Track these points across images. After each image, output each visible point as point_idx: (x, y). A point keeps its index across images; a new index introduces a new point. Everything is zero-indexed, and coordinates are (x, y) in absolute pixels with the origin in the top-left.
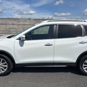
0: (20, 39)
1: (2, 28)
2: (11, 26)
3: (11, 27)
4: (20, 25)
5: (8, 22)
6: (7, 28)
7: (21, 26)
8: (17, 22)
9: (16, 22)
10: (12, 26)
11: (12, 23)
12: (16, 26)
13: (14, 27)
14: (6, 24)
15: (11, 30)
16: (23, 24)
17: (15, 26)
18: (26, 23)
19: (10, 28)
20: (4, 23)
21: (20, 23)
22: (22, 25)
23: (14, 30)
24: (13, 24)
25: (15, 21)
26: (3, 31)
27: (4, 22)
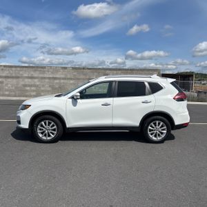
0: (72, 98)
1: (9, 85)
2: (28, 81)
3: (27, 83)
4: (45, 78)
5: (21, 73)
6: (20, 85)
7: (47, 80)
8: (40, 73)
9: (38, 72)
10: (30, 80)
11: (30, 75)
12: (37, 82)
13: (33, 83)
14: (18, 77)
15: (28, 88)
16: (51, 76)
17: (36, 80)
18: (58, 76)
19: (25, 86)
20: (14, 75)
21: (46, 76)
22: (49, 78)
23: (33, 88)
24: (32, 78)
25: (35, 70)
26: (10, 91)
27: (13, 72)
